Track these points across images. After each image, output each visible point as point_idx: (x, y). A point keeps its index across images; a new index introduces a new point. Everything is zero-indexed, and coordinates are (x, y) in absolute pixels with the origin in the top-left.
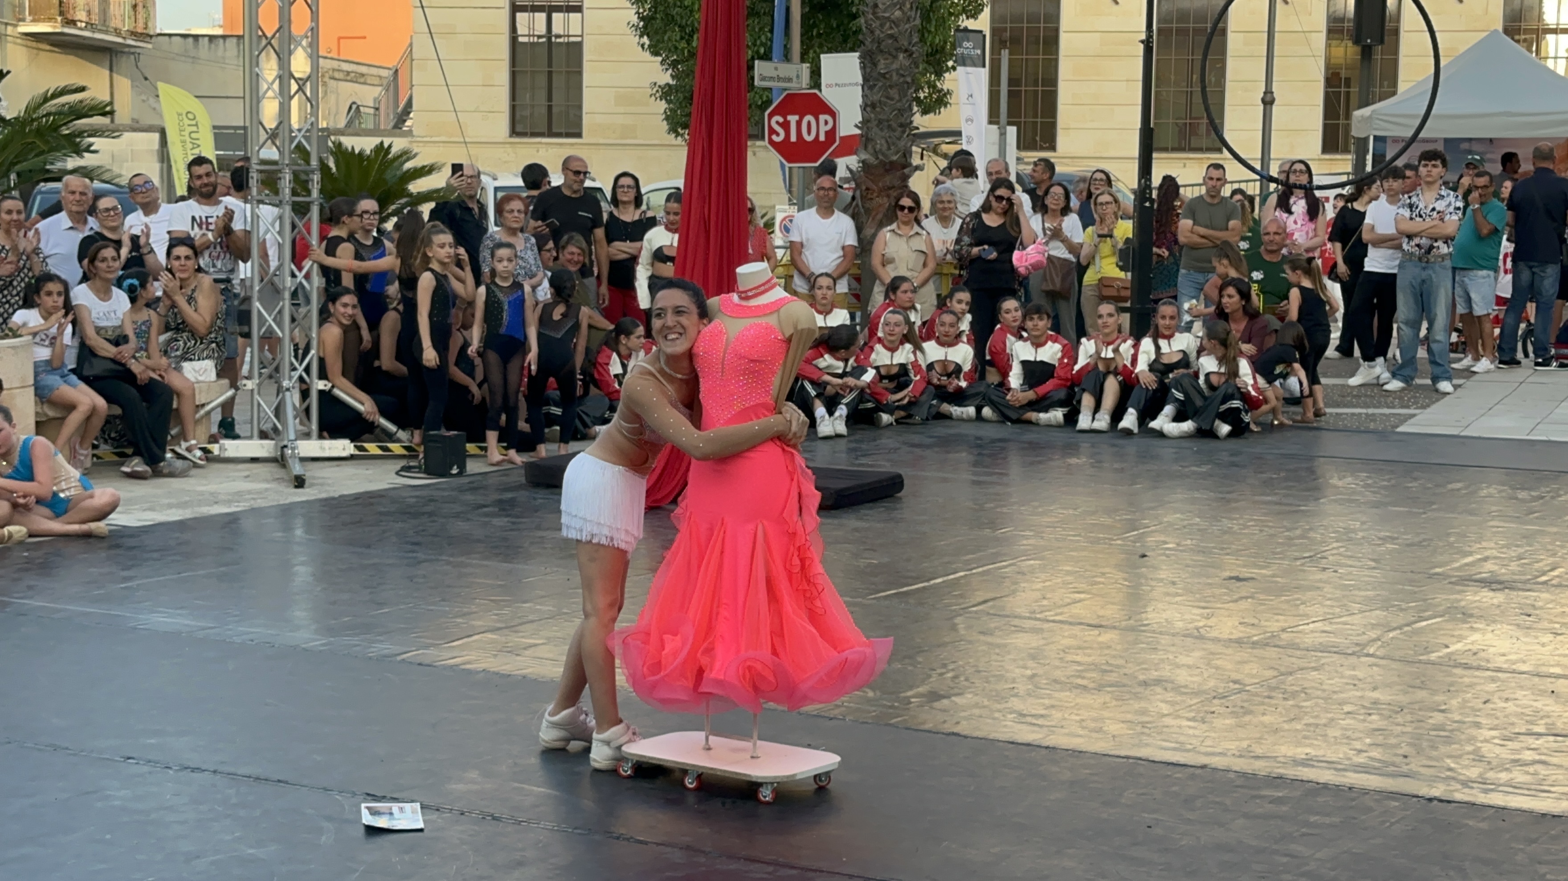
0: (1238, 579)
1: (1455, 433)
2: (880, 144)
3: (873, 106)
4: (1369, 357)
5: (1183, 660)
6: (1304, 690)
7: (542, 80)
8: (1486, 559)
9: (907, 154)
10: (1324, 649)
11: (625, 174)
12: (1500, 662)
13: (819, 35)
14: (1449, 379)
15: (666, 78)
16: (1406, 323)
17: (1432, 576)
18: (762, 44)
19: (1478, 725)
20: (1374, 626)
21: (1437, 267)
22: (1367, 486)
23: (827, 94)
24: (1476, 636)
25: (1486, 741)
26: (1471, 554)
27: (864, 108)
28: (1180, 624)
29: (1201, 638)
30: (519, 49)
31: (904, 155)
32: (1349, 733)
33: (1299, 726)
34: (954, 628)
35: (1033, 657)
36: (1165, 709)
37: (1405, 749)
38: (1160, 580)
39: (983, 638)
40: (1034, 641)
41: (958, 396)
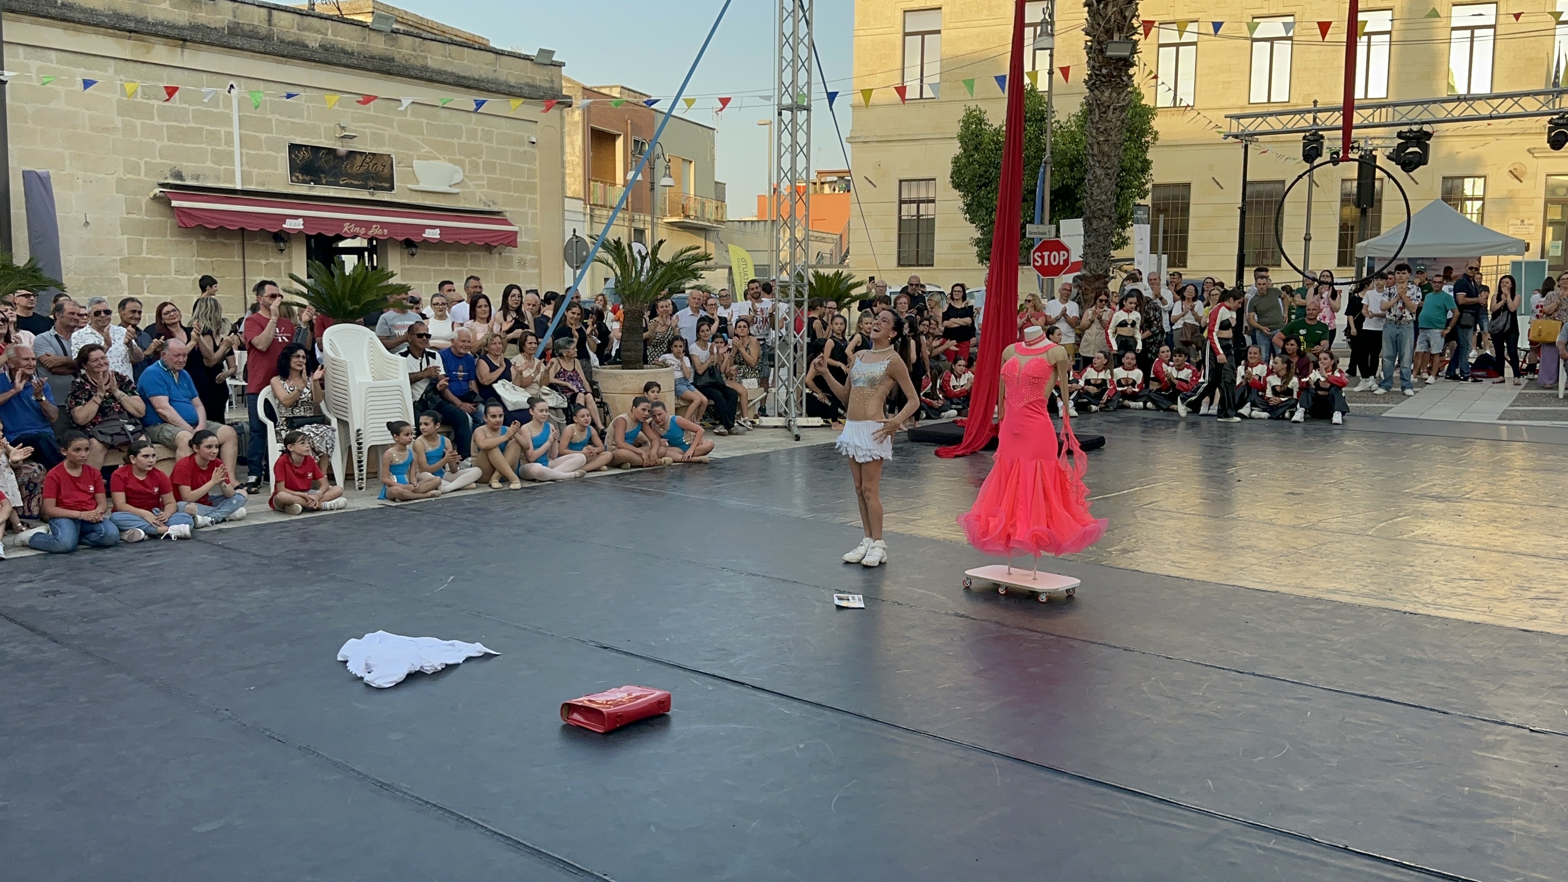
0: (1293, 494)
1: (1416, 417)
2: (1093, 265)
3: (1090, 246)
4: (1365, 375)
5: (1263, 536)
6: (1332, 553)
7: (915, 237)
8: (1434, 485)
9: (1107, 271)
10: (1344, 531)
11: (957, 285)
12: (1444, 541)
13: (1059, 210)
14: (1411, 388)
15: (978, 235)
16: (1387, 358)
17: (1403, 494)
18: (1029, 216)
19: (1431, 574)
20: (1371, 520)
21: (1405, 327)
22: (1365, 445)
23: (1063, 239)
24: (1430, 526)
25: (1436, 582)
26: (1426, 482)
27: (1084, 247)
28: (1261, 517)
29: (1273, 524)
30: (902, 223)
31: (1106, 271)
32: (1358, 576)
33: (1330, 572)
34: (1134, 516)
35: (1179, 532)
36: (1254, 561)
37: (1390, 586)
38: (1249, 494)
39: (1150, 522)
40: (1180, 524)
41: (1134, 397)
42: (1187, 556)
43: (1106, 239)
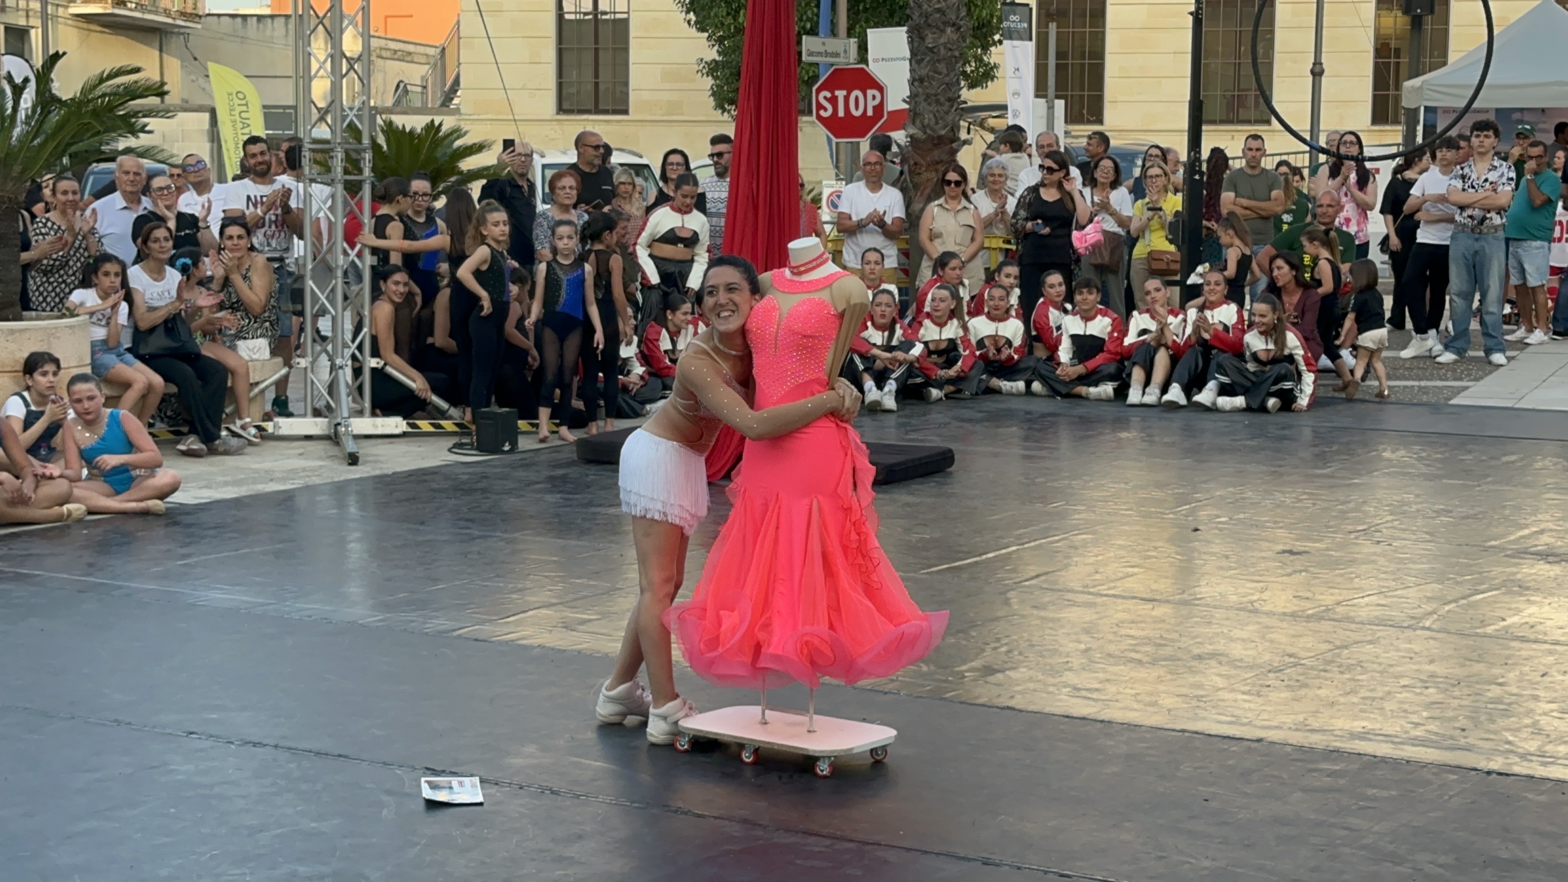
0: (1291, 552)
1: (1510, 405)
2: (928, 118)
3: (921, 80)
4: (1421, 329)
5: (1237, 633)
6: (1360, 663)
7: (589, 57)
8: (1542, 532)
9: (955, 128)
10: (1381, 622)
11: (674, 151)
12: (1557, 635)
13: (866, 10)
14: (1502, 351)
15: (712, 54)
16: (1458, 295)
17: (1486, 549)
18: (809, 19)
19: (1536, 698)
20: (1429, 599)
21: (1490, 238)
22: (1420, 459)
23: (874, 68)
24: (1533, 609)
25: (1545, 714)
26: (1526, 526)
27: (912, 82)
28: (1234, 598)
29: (1255, 611)
30: (565, 27)
31: (952, 130)
32: (1406, 706)
33: (1355, 700)
34: (1007, 602)
35: (1087, 631)
36: (1220, 682)
37: (1462, 722)
38: (1212, 554)
39: (1035, 612)
40: (1088, 615)
41: (1008, 370)
42: (1101, 676)
43: (951, 68)
